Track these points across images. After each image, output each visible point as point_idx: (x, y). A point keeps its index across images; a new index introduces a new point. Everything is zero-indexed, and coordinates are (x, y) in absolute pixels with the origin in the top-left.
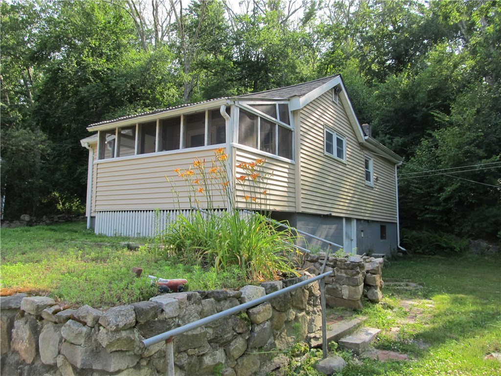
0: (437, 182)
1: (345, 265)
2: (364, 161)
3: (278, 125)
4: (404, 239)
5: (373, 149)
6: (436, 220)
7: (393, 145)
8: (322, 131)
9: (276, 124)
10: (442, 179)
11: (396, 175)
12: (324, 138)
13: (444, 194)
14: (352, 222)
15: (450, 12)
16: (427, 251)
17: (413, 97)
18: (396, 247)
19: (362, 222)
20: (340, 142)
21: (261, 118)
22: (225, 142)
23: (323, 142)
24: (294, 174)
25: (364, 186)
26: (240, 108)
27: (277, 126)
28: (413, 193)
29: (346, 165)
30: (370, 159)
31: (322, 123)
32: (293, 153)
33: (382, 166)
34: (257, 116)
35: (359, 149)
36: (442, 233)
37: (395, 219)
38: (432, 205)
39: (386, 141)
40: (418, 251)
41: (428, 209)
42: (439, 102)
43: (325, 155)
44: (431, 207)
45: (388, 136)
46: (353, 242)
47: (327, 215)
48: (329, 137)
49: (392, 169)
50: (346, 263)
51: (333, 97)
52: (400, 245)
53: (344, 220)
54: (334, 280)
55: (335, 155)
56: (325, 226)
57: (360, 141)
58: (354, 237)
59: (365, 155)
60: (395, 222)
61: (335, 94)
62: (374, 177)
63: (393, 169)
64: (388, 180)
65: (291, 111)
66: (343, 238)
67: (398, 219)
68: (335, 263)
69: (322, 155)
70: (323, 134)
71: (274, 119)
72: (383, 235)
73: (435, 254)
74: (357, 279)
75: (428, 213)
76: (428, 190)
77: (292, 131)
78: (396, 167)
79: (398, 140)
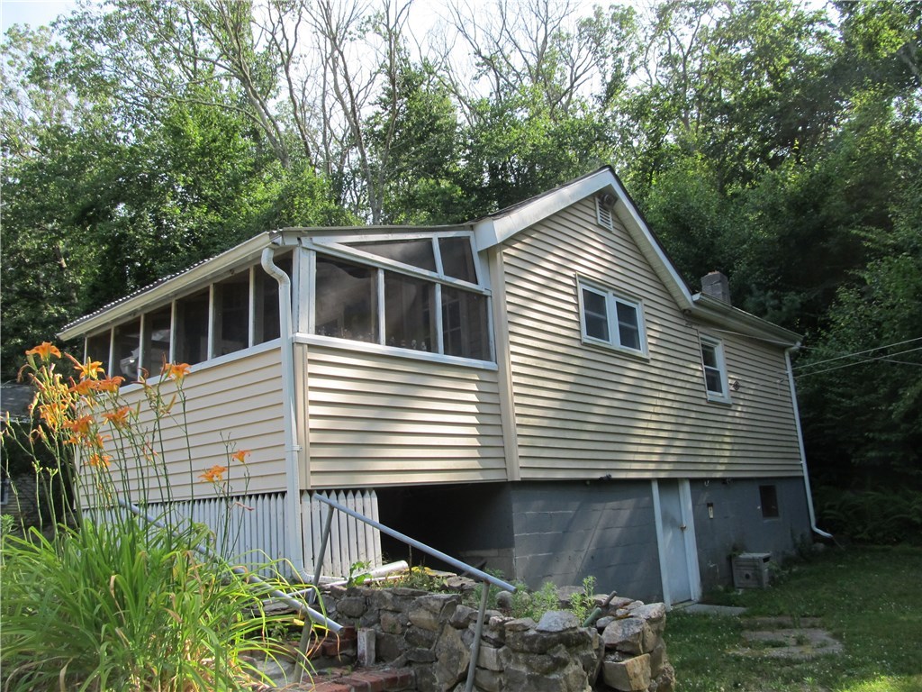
0: (882, 379)
1: (523, 639)
2: (701, 348)
3: (442, 285)
4: (826, 511)
5: (721, 321)
6: (892, 463)
7: (784, 309)
8: (571, 291)
9: (435, 283)
10: (894, 372)
11: (789, 371)
12: (578, 305)
13: (901, 404)
14: (681, 488)
15: (877, 34)
16: (880, 534)
17: (817, 208)
18: (807, 531)
19: (707, 484)
20: (626, 313)
21: (386, 272)
22: (279, 336)
23: (577, 314)
24: (498, 394)
25: (703, 403)
26: (318, 253)
27: (438, 287)
28: (835, 406)
29: (647, 360)
30: (717, 344)
31: (571, 274)
32: (492, 345)
33: (750, 356)
34: (376, 269)
35: (684, 323)
36: (911, 492)
37: (799, 468)
38: (880, 431)
39: (767, 304)
40: (858, 536)
41: (873, 439)
42: (872, 210)
43: (585, 344)
44: (877, 435)
45: (770, 293)
46: (686, 532)
47: (601, 479)
48: (594, 302)
49: (779, 360)
50: (526, 633)
51: (599, 215)
52: (818, 526)
53: (655, 487)
54: (504, 683)
55: (614, 340)
56: (599, 506)
57: (684, 306)
58: (689, 521)
59: (701, 336)
60: (799, 474)
61: (603, 207)
62: (730, 381)
63: (783, 361)
64: (768, 384)
65: (480, 253)
66: (655, 526)
67: (805, 467)
68: (502, 634)
69: (576, 344)
70: (576, 296)
71: (427, 273)
72: (769, 507)
73: (899, 541)
74: (556, 682)
75: (872, 449)
76: (867, 398)
77: (486, 297)
78: (787, 354)
79: (793, 299)
